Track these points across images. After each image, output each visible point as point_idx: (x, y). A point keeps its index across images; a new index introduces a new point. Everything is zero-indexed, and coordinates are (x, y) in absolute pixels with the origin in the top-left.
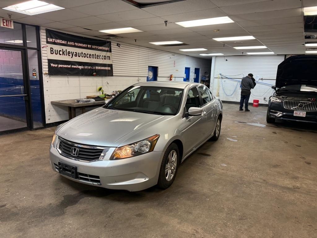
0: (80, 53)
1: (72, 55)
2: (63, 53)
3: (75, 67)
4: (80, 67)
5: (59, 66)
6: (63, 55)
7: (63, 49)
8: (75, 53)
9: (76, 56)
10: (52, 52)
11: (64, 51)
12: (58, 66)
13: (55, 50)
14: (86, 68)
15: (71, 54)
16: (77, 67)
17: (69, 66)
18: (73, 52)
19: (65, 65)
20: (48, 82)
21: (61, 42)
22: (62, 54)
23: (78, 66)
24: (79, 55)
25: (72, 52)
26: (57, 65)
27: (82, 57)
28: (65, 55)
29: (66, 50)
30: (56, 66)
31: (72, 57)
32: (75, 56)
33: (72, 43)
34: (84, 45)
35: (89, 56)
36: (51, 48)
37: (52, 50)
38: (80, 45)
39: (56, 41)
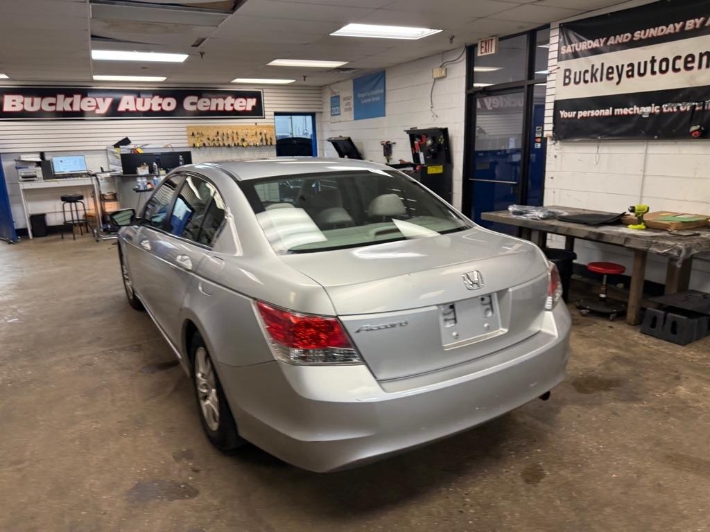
0: (646, 63)
1: (620, 76)
2: (593, 75)
3: (625, 111)
4: (646, 110)
5: (579, 116)
6: (592, 81)
7: (593, 66)
8: (629, 66)
9: (632, 76)
10: (567, 81)
11: (597, 70)
12: (577, 115)
13: (576, 73)
14: (670, 109)
15: (615, 75)
16: (636, 110)
17: (608, 112)
18: (623, 66)
19: (595, 110)
20: (556, 157)
21: (590, 44)
22: (590, 80)
23: (636, 108)
24: (642, 71)
25: (617, 67)
26: (575, 113)
27: (653, 73)
28: (596, 81)
29: (603, 64)
30: (572, 114)
31: (618, 83)
32: (628, 76)
33: (624, 38)
34: (670, 29)
35: (686, 62)
36: (566, 70)
37: (567, 74)
38: (652, 32)
39: (578, 47)
